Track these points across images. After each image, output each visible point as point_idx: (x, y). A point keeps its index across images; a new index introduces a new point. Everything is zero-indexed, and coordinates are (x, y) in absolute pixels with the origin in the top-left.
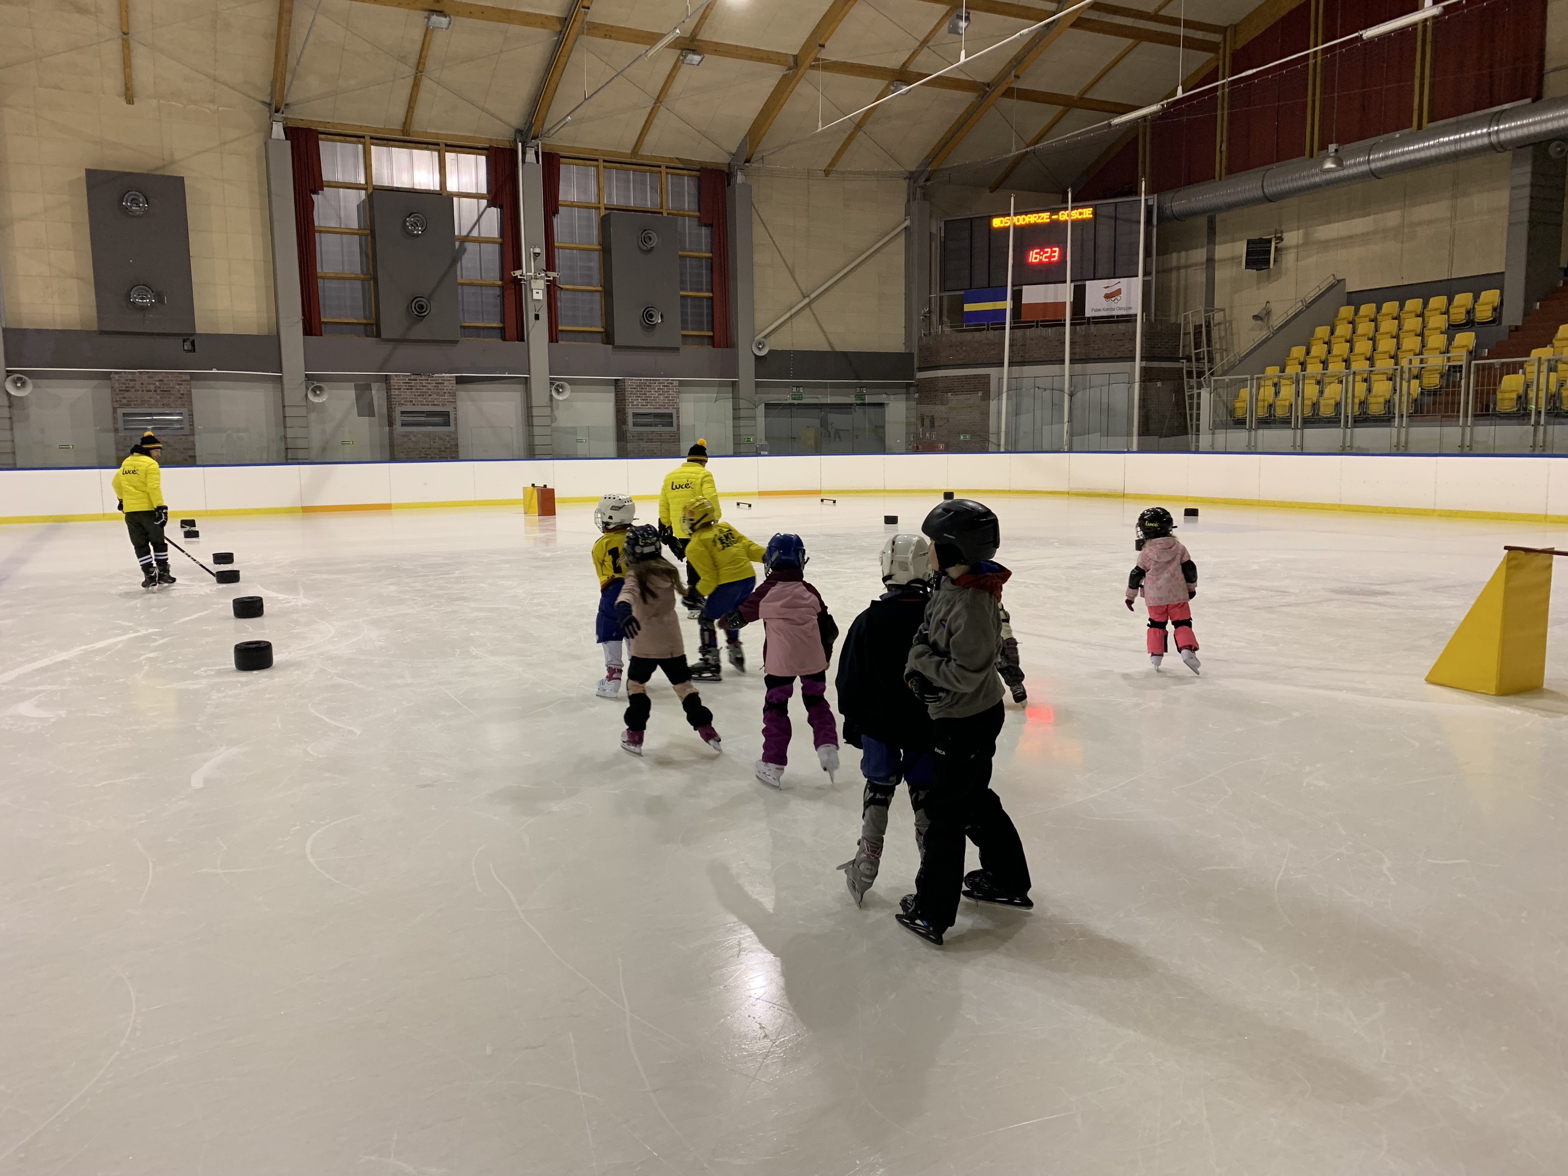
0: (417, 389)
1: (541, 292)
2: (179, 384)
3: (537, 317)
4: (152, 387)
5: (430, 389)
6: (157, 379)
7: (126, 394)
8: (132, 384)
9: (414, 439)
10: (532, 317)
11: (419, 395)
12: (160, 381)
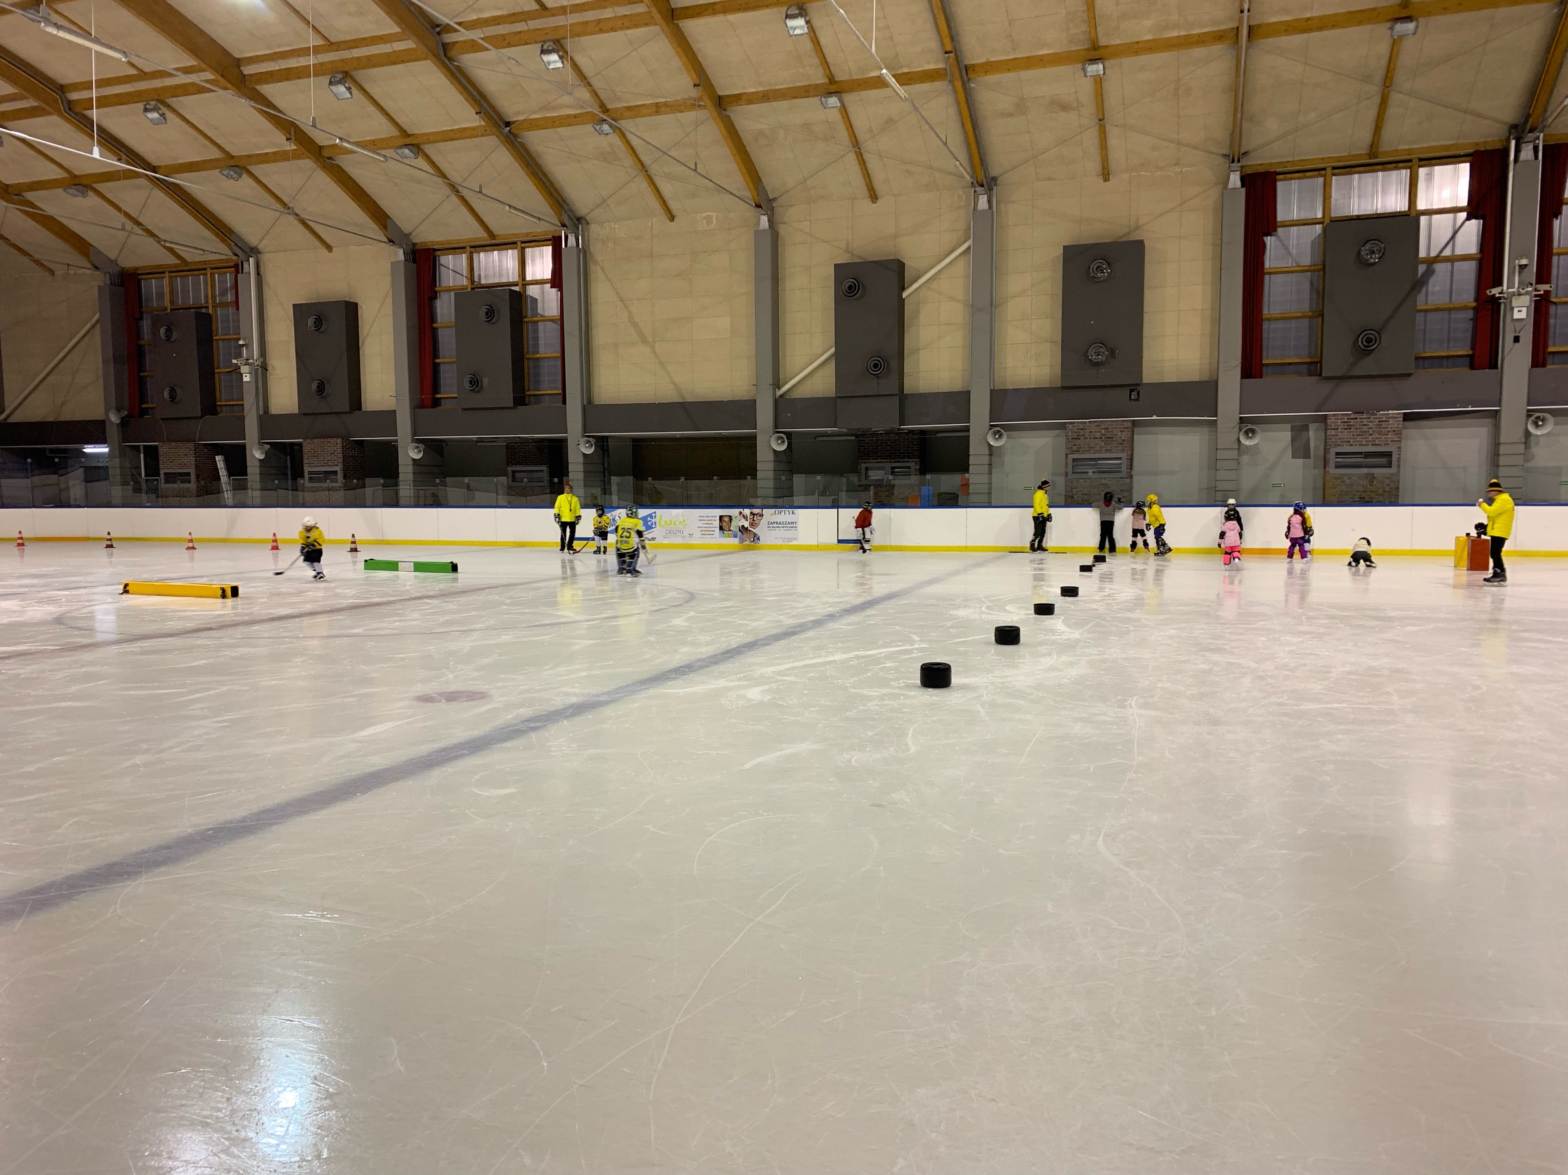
0: (1356, 428)
1: (1524, 310)
2: (1121, 431)
3: (1517, 339)
4: (1098, 435)
5: (1371, 428)
6: (1103, 427)
7: (1077, 442)
8: (1082, 432)
9: (1348, 481)
10: (1509, 338)
11: (1357, 435)
12: (1105, 429)
